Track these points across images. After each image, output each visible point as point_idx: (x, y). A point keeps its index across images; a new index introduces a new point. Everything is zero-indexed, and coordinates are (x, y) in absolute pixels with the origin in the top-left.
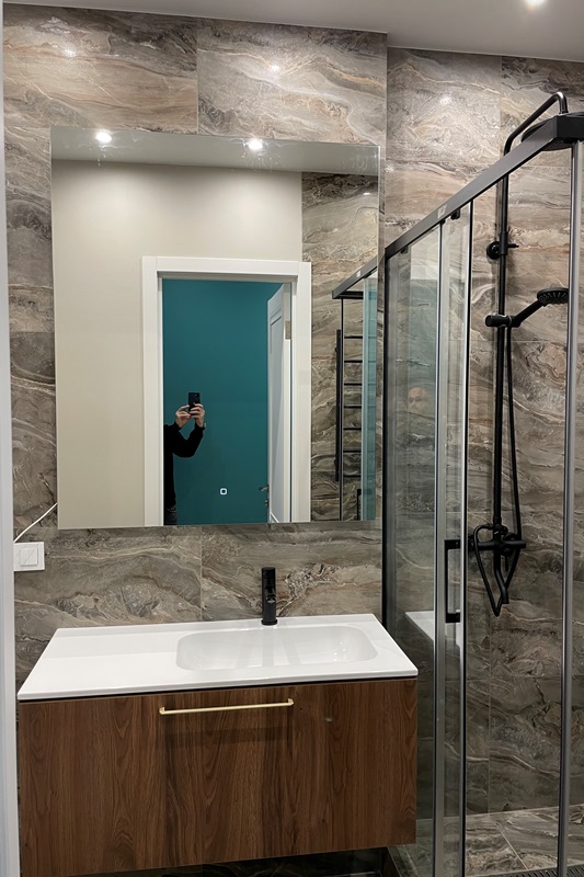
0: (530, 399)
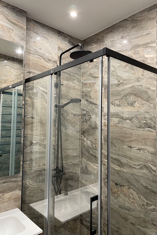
0: (65, 129)
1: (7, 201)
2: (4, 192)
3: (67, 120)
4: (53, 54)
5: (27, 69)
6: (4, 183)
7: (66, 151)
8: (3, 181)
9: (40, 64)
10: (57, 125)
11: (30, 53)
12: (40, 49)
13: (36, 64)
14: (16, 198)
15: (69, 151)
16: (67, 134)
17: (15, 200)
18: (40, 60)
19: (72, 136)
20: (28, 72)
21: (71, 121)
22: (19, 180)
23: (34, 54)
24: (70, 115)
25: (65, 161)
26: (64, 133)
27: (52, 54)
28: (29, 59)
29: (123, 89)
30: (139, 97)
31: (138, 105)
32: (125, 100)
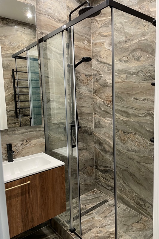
1: (34, 146)
2: (31, 139)
3: (80, 80)
4: (63, 14)
5: (39, 30)
6: (29, 132)
7: (80, 108)
8: (29, 130)
9: (51, 24)
10: (71, 85)
11: (41, 14)
12: (50, 9)
13: (47, 24)
14: (41, 145)
15: (83, 108)
16: (80, 93)
17: (40, 145)
18: (50, 20)
19: (85, 95)
20: (41, 33)
21: (83, 81)
22: (42, 130)
23: (44, 15)
24: (82, 75)
25: (80, 117)
26: (78, 92)
27: (61, 14)
28: (40, 20)
29: (130, 45)
30: (144, 51)
31: (143, 59)
32: (132, 56)
